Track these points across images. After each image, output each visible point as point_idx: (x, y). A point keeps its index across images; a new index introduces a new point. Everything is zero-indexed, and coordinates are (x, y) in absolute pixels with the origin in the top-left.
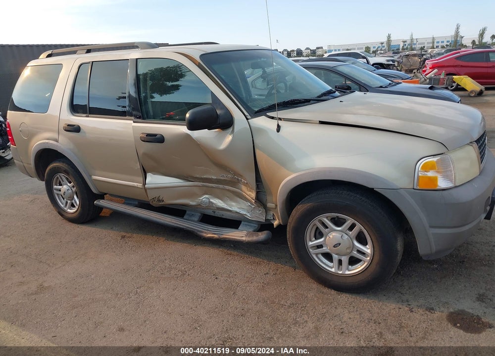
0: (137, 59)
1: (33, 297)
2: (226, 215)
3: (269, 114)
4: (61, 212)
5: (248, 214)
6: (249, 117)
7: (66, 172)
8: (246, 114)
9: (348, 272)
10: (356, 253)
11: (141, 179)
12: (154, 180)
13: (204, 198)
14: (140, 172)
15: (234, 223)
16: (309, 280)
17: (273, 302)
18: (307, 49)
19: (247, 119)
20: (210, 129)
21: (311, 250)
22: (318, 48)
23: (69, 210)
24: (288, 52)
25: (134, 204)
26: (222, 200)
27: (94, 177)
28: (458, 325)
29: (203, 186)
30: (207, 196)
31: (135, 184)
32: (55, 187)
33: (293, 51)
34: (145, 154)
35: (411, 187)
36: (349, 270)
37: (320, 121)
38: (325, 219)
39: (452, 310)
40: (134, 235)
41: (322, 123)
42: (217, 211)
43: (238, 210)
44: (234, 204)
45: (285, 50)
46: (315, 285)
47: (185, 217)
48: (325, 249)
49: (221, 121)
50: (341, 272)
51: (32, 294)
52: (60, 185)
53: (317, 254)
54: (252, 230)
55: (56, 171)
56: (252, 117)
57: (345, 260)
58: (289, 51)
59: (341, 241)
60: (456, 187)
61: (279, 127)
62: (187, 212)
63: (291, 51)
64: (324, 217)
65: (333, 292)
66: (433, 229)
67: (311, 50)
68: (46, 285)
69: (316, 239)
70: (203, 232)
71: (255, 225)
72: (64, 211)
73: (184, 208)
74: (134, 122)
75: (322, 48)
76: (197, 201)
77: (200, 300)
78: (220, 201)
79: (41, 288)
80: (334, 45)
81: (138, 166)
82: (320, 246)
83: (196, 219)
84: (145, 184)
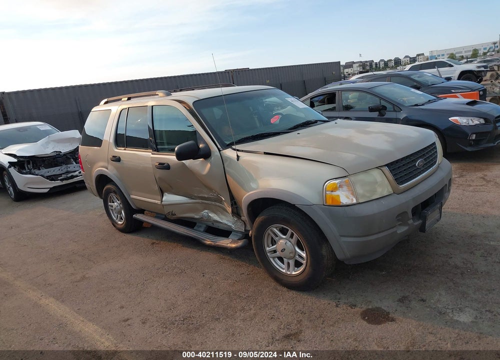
0: (152, 106)
1: (76, 284)
2: (221, 227)
3: (234, 147)
4: (114, 223)
5: (233, 226)
6: (221, 149)
7: (115, 192)
8: (219, 147)
9: (294, 273)
10: (297, 257)
11: (159, 198)
12: (169, 198)
13: (205, 212)
14: (159, 192)
15: (226, 233)
16: (271, 279)
17: (236, 295)
18: (406, 57)
19: (220, 151)
20: (194, 159)
21: (268, 254)
22: (418, 55)
23: (119, 222)
24: (385, 62)
25: (160, 217)
26: (215, 214)
27: (132, 196)
28: (366, 318)
29: (203, 203)
30: (206, 211)
31: (156, 201)
32: (110, 204)
33: (390, 60)
34: (160, 178)
35: (322, 203)
36: (295, 272)
37: (264, 153)
38: (275, 229)
39: (370, 307)
40: (162, 242)
41: (266, 153)
42: (215, 224)
43: (226, 223)
44: (223, 217)
45: (382, 60)
46: (273, 284)
47: (195, 228)
48: (278, 254)
49: (201, 153)
50: (289, 273)
51: (76, 282)
52: (113, 202)
53: (274, 258)
54: (237, 238)
55: (109, 191)
56: (223, 149)
57: (292, 262)
58: (386, 60)
59: (285, 247)
60: (360, 203)
61: (238, 156)
62: (197, 224)
63: (388, 61)
64: (274, 228)
65: (285, 289)
66: (343, 238)
67: (410, 58)
68: (87, 276)
69: (273, 245)
70: (205, 240)
71: (241, 235)
72: (116, 223)
73: (194, 221)
74: (152, 154)
75: (423, 54)
76: (200, 214)
77: (183, 290)
78: (216, 215)
79: (84, 278)
80: (437, 51)
81: (157, 188)
82: (275, 251)
83: (202, 230)
84: (162, 202)
